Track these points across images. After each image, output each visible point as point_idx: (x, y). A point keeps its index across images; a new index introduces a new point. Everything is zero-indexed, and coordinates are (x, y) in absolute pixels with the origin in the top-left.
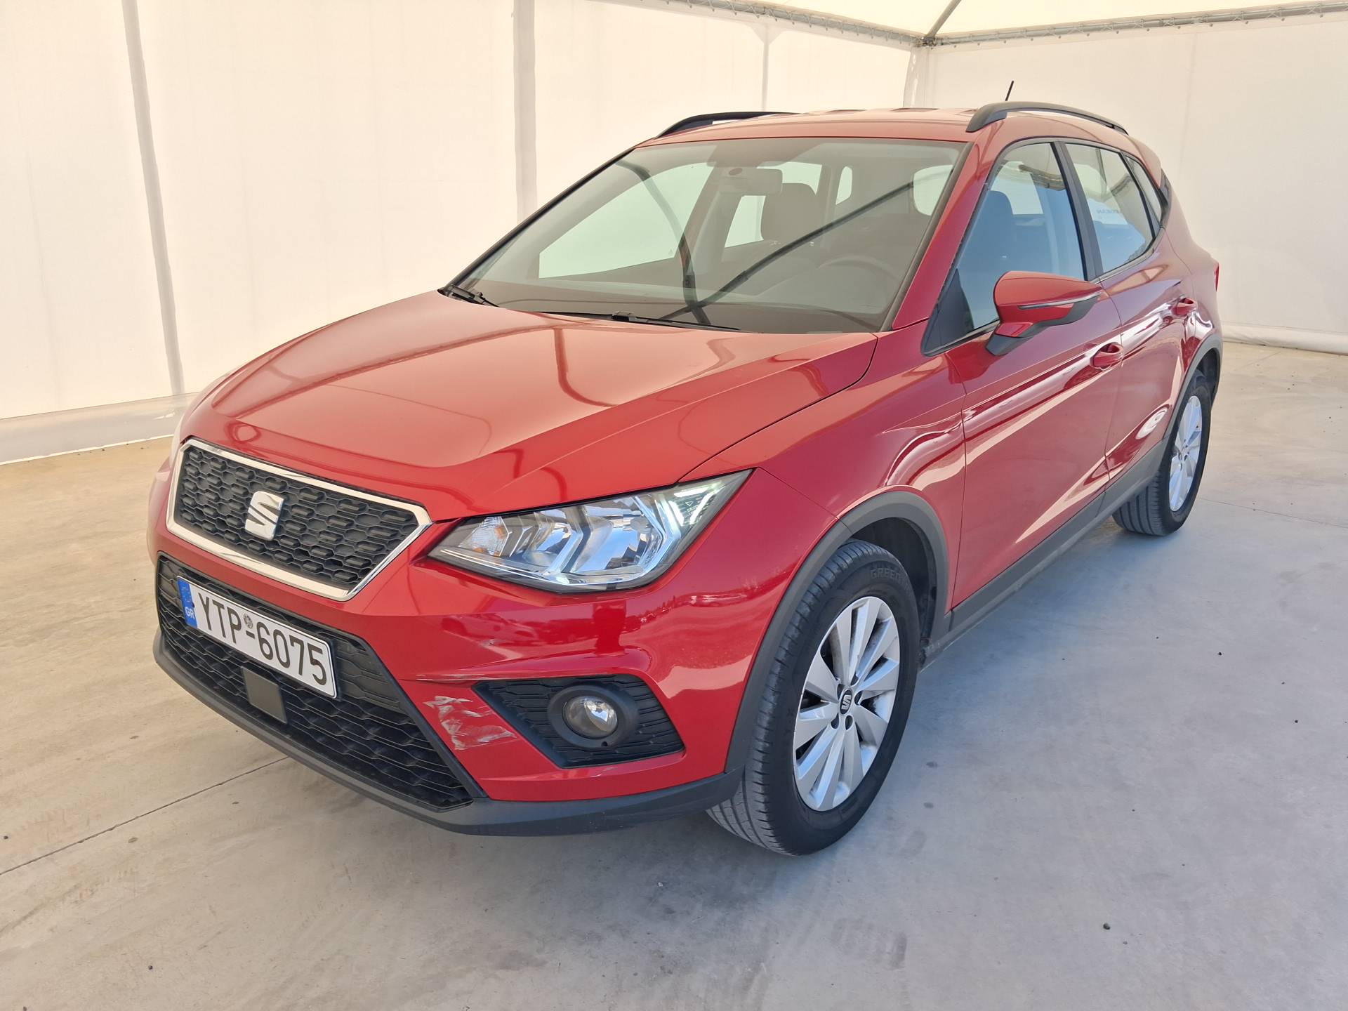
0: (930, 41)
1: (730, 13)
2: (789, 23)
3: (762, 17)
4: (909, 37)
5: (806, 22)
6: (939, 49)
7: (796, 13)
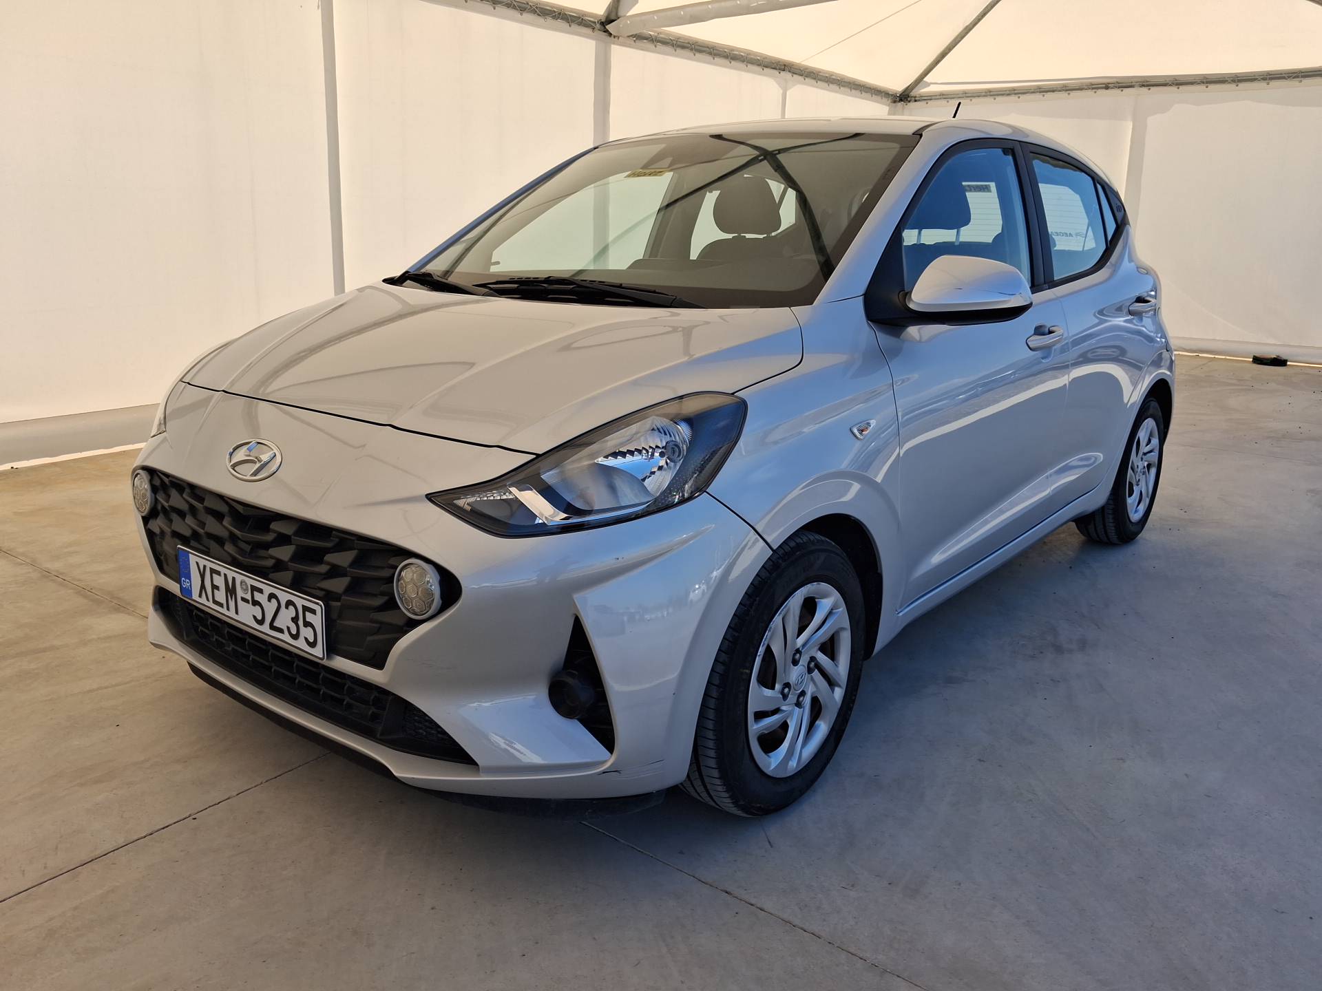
0: (904, 97)
1: (759, 69)
2: (801, 78)
3: (782, 73)
4: (888, 94)
5: (815, 79)
6: (912, 105)
7: (807, 71)
